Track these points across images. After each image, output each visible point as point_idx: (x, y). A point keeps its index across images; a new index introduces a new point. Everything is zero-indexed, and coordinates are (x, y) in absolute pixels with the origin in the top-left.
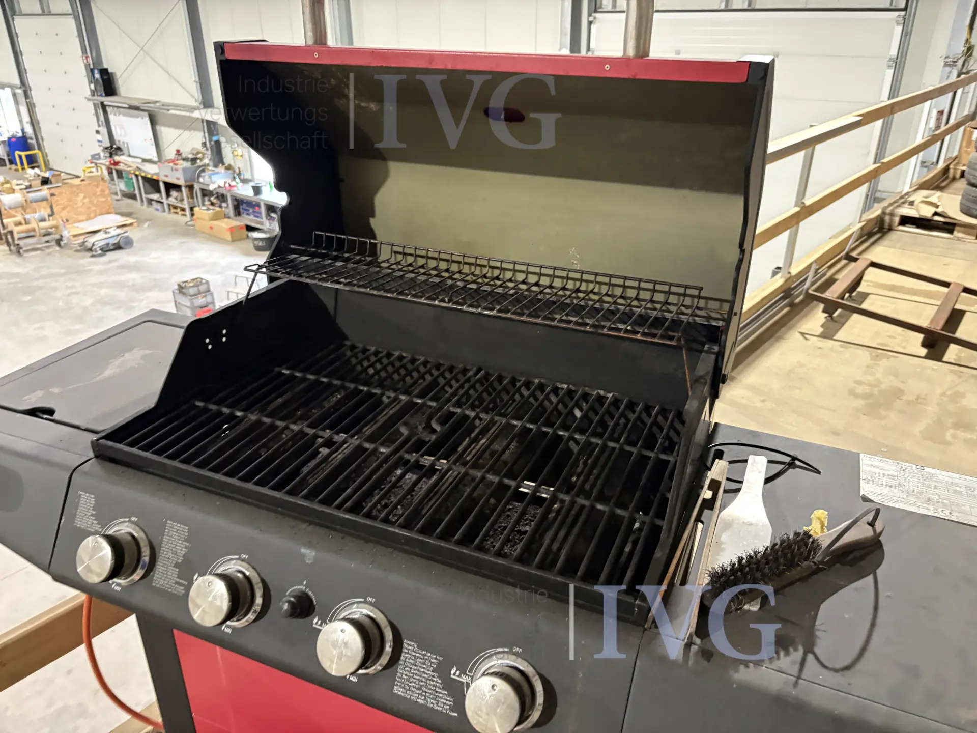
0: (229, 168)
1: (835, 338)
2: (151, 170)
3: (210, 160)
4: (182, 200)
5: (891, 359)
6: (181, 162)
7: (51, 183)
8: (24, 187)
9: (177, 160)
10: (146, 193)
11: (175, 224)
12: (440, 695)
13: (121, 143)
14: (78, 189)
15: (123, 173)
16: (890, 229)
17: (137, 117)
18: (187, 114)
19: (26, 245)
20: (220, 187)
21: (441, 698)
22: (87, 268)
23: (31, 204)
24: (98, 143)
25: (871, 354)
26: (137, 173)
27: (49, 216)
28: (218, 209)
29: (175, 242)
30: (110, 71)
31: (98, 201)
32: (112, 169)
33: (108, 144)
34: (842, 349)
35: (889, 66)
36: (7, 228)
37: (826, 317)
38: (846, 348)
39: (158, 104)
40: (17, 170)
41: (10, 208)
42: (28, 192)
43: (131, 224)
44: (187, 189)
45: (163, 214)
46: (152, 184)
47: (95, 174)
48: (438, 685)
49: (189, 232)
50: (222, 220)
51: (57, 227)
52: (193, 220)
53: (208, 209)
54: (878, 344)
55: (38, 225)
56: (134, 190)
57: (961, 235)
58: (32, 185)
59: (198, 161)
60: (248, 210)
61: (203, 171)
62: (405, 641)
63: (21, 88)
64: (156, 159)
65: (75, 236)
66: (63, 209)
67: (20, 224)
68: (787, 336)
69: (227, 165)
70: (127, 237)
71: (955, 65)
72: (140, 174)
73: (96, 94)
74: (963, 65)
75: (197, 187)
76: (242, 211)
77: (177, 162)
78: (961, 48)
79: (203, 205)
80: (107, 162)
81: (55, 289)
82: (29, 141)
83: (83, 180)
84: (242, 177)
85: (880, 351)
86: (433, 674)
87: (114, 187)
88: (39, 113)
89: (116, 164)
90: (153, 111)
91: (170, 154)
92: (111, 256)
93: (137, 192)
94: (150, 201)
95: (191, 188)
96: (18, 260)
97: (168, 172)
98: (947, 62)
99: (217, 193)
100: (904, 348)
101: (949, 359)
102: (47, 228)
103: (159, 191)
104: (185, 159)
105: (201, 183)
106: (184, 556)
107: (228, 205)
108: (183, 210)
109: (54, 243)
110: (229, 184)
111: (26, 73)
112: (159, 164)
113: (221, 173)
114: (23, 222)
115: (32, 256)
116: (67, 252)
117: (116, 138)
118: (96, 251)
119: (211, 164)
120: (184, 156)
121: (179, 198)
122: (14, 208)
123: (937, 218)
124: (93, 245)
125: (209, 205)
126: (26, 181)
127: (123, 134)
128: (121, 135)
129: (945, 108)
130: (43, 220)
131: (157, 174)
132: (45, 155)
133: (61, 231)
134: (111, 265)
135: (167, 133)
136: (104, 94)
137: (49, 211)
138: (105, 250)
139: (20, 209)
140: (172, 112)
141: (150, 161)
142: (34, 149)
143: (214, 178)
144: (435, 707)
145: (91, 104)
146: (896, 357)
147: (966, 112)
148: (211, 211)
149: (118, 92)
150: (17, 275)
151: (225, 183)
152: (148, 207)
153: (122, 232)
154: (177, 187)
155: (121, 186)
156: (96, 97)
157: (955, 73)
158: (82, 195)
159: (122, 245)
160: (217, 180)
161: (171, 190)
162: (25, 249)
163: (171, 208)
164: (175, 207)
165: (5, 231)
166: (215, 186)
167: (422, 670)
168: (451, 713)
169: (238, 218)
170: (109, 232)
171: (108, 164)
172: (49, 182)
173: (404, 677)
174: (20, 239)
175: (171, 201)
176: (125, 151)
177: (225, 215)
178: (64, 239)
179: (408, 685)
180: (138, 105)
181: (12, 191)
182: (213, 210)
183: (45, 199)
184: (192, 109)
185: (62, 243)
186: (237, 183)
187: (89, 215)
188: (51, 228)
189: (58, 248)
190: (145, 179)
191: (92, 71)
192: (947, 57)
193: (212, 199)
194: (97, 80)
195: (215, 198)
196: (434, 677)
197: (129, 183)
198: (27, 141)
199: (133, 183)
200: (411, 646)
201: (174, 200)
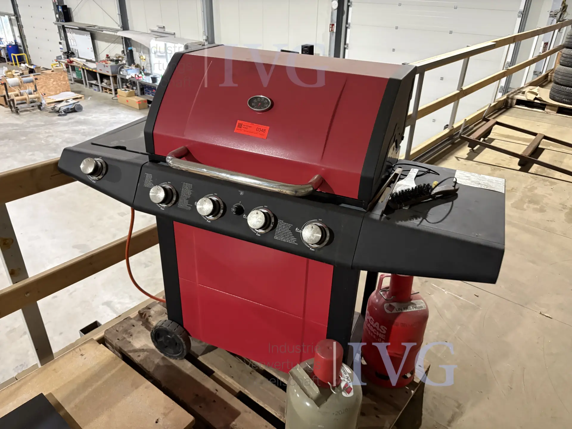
0: (137, 66)
1: (474, 160)
2: (92, 66)
3: (126, 61)
4: (110, 84)
5: (502, 171)
6: (110, 62)
7: (35, 72)
8: (19, 74)
9: (107, 61)
10: (88, 80)
11: (106, 99)
12: (291, 238)
13: (74, 50)
14: (50, 76)
15: (75, 67)
16: (511, 107)
17: (83, 35)
18: (113, 33)
19: (22, 108)
20: (132, 77)
21: (292, 239)
22: (56, 122)
23: (24, 84)
24: (60, 50)
25: (491, 168)
26: (84, 68)
27: (34, 91)
28: (131, 90)
29: (106, 109)
30: (68, 7)
31: (61, 84)
32: (68, 65)
33: (66, 50)
34: (477, 166)
35: (519, 16)
36: (11, 97)
37: (470, 150)
38: (479, 165)
39: (96, 27)
40: (12, 65)
41: (12, 86)
42: (22, 77)
43: (81, 98)
44: (113, 78)
45: (99, 92)
46: (92, 74)
47: (59, 68)
48: (290, 234)
49: (114, 103)
50: (133, 97)
51: (38, 98)
52: (117, 97)
53: (126, 90)
54: (496, 164)
55: (28, 96)
56: (82, 78)
57: (549, 111)
58: (24, 74)
59: (120, 62)
60: (149, 92)
61: (123, 68)
62: (279, 220)
63: (14, 15)
64: (94, 60)
65: (49, 103)
66: (42, 87)
67: (17, 95)
68: (448, 159)
69: (136, 64)
70: (79, 105)
71: (556, 17)
72: (85, 68)
73: (59, 20)
74: (560, 16)
75: (118, 77)
76: (145, 92)
77: (107, 62)
78: (559, 7)
79: (123, 88)
80: (66, 61)
81: (39, 133)
82: (19, 48)
83: (53, 71)
84: (145, 72)
85: (496, 167)
86: (289, 231)
87: (70, 76)
88: (25, 31)
89: (71, 62)
90: (93, 31)
91: (103, 57)
92: (70, 115)
93: (83, 79)
94: (91, 85)
95: (115, 77)
96: (17, 116)
97: (102, 68)
98: (551, 14)
99: (130, 81)
100: (509, 165)
101: (532, 171)
102: (33, 98)
103: (96, 79)
104: (112, 60)
105: (121, 75)
106: (191, 195)
107: (137, 88)
108: (111, 90)
109: (37, 107)
110: (138, 76)
111: (18, 7)
112: (96, 62)
113: (133, 69)
114: (19, 94)
115: (25, 115)
116: (45, 113)
117: (71, 47)
118: (61, 113)
119: (127, 63)
120: (111, 58)
121: (108, 83)
122: (14, 86)
123: (536, 101)
124: (60, 109)
125: (126, 88)
126: (21, 71)
127: (75, 44)
128: (74, 45)
129: (549, 41)
130: (30, 94)
131: (96, 69)
132: (28, 56)
133: (41, 100)
134: (70, 121)
135: (101, 45)
136: (64, 21)
137: (34, 88)
138: (66, 112)
139: (18, 87)
140: (104, 32)
141: (91, 61)
142: (22, 53)
143: (129, 72)
144: (290, 242)
145: (56, 27)
146: (504, 170)
147: (560, 44)
148: (127, 91)
149: (72, 19)
150: (17, 125)
151: (136, 75)
152: (89, 88)
153: (76, 102)
154: (107, 77)
155: (74, 75)
156: (59, 23)
157: (555, 20)
158: (52, 80)
159: (76, 109)
160: (130, 73)
161: (103, 79)
162: (20, 110)
163: (103, 89)
164: (106, 89)
165: (9, 99)
166: (130, 77)
167: (285, 230)
168: (296, 244)
169: (143, 96)
170: (69, 102)
171: (66, 62)
172: (34, 72)
173: (278, 232)
174: (17, 104)
175: (103, 85)
176: (76, 55)
177: (135, 94)
178: (42, 105)
179: (280, 235)
180: (84, 28)
181: (13, 76)
182: (128, 90)
183: (32, 82)
184: (116, 30)
185: (42, 108)
186: (143, 75)
187: (56, 92)
188: (35, 99)
189: (39, 110)
190: (88, 71)
191: (57, 6)
192: (551, 12)
193: (128, 84)
194: (60, 12)
195: (129, 84)
196: (289, 232)
197: (79, 74)
198: (18, 47)
199: (81, 74)
200: (281, 221)
201: (105, 84)
